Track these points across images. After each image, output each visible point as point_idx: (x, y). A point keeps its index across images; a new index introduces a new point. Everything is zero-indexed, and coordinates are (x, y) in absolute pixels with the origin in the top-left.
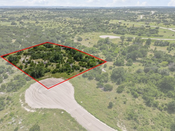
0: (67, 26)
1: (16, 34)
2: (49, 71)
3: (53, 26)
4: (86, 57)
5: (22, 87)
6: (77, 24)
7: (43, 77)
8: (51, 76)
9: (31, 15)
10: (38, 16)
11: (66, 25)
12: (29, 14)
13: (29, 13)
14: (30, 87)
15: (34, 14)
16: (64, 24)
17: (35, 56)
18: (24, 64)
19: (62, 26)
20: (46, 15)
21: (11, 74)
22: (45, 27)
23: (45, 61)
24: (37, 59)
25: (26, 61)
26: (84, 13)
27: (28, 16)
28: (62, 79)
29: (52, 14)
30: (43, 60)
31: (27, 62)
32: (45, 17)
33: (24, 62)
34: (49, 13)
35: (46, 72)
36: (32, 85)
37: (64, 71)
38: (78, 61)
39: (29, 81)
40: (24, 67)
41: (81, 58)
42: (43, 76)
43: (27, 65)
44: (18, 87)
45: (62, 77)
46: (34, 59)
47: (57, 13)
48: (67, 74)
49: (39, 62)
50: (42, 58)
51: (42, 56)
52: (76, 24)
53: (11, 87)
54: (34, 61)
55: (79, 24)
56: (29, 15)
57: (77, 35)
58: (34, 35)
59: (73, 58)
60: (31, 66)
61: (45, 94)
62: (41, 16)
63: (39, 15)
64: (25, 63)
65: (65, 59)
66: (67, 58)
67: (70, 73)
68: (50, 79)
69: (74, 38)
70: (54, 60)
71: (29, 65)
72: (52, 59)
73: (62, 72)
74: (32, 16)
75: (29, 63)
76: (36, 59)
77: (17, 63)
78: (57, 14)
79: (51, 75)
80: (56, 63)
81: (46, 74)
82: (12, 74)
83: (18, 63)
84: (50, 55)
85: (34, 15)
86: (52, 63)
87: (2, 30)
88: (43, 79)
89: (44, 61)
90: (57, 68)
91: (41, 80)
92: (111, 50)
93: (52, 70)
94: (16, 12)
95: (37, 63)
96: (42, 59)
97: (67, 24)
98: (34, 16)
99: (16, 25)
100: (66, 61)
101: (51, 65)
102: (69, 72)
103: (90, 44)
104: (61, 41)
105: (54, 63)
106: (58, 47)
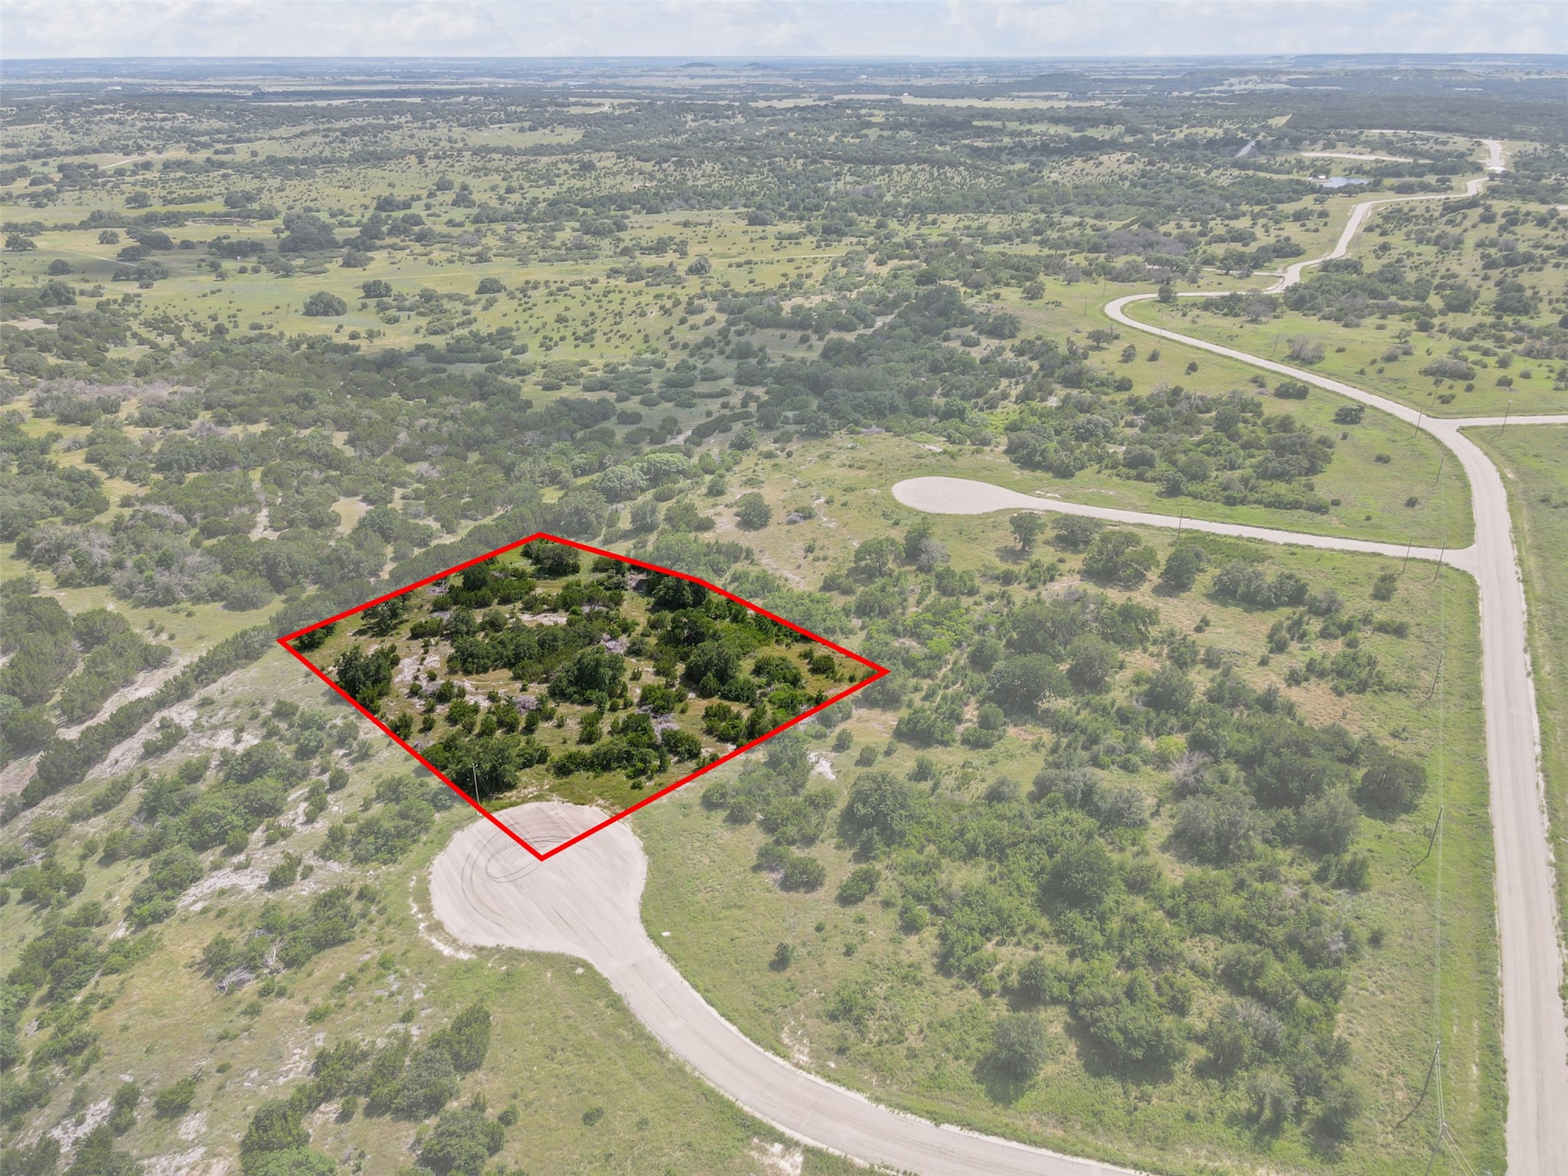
0: (699, 347)
2: (543, 758)
4: (758, 670)
5: (414, 841)
7: (508, 794)
8: (551, 790)
9: (443, 186)
10: (494, 203)
11: (694, 339)
14: (452, 847)
15: (470, 180)
16: (682, 321)
17: (471, 655)
18: (419, 704)
19: (664, 344)
20: (563, 184)
23: (524, 689)
24: (485, 670)
25: (424, 684)
28: (598, 810)
29: (608, 182)
30: (516, 678)
31: (433, 694)
33: (415, 690)
34: (586, 167)
35: (528, 764)
36: (458, 835)
38: (705, 694)
39: (445, 814)
40: (417, 725)
41: (723, 677)
42: (510, 787)
43: (430, 710)
44: (399, 843)
45: (599, 801)
46: (467, 673)
47: (649, 167)
48: (631, 783)
49: (492, 697)
50: (509, 665)
51: (509, 652)
53: (371, 839)
54: (468, 684)
59: (680, 668)
60: (452, 720)
61: (516, 887)
62: (516, 197)
63: (509, 190)
64: (420, 697)
65: (636, 677)
66: (649, 676)
67: (642, 778)
68: (544, 805)
70: (572, 689)
71: (442, 710)
72: (559, 679)
73: (606, 767)
75: (442, 697)
76: (478, 672)
78: (652, 177)
79: (549, 781)
80: (581, 704)
81: (524, 776)
84: (555, 649)
85: (464, 187)
86: (563, 709)
88: (512, 805)
89: (518, 685)
90: (581, 741)
91: (503, 808)
93: (557, 755)
94: (328, 152)
95: (485, 704)
96: (507, 673)
97: (708, 323)
100: (635, 692)
101: (554, 722)
102: (642, 771)
103: (811, 556)
104: (633, 521)
105: (573, 702)
106: (612, 572)
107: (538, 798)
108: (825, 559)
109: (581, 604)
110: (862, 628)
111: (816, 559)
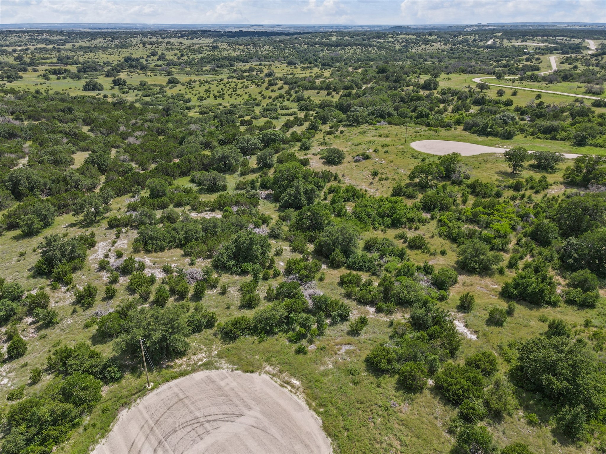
0: (277, 98)
1: (92, 130)
2: (210, 325)
3: (226, 97)
4: (368, 247)
5: (74, 426)
6: (315, 88)
7: (178, 362)
8: (220, 356)
9: (153, 54)
10: (176, 59)
11: (274, 95)
12: (148, 53)
13: (149, 46)
14: (115, 429)
15: (165, 52)
16: (267, 89)
17: (151, 238)
18: (105, 276)
19: (259, 97)
20: (205, 54)
21: (43, 332)
22: (201, 99)
23: (192, 264)
24: (162, 249)
25: (113, 261)
26: (337, 46)
27: (145, 57)
28: (267, 377)
29: (225, 53)
30: (186, 255)
31: (117, 269)
32: (203, 61)
33: (103, 266)
34: (215, 48)
35: (197, 329)
36: (124, 414)
37: (276, 329)
38: (334, 265)
39: (114, 387)
40: (101, 294)
41: (347, 252)
42: (180, 354)
43: (114, 281)
44: (53, 432)
45: (268, 368)
46: (148, 251)
47: (242, 47)
48: (294, 347)
49: (167, 270)
50: (181, 246)
51: (181, 236)
52: (311, 89)
53: (23, 428)
54: (147, 260)
55: (321, 89)
56: (148, 57)
57: (319, 136)
58: (159, 133)
59: (311, 247)
60: (131, 290)
62: (185, 58)
63: (182, 55)
64: (108, 271)
65: (279, 253)
66: (288, 254)
67: (304, 342)
68: (213, 373)
69: (308, 148)
70: (231, 263)
71: (124, 281)
72: (221, 255)
73: (269, 332)
74: (156, 57)
75: (125, 270)
76: (156, 251)
77: (74, 270)
78: (243, 51)
79: (217, 347)
80: (239, 274)
81: (194, 341)
82: (48, 331)
83: (80, 269)
84: (215, 234)
85: (163, 54)
86: (225, 279)
87: (44, 114)
88: (182, 374)
89: (188, 260)
90: (242, 307)
91: (172, 378)
92: (475, 215)
93: (222, 320)
94: (105, 45)
95: (160, 275)
96: (179, 252)
97: (280, 89)
98: (162, 57)
99: (99, 90)
100: (281, 265)
101: (219, 289)
102: (303, 336)
103: (377, 178)
104: (258, 163)
105: (232, 273)
106: (249, 188)
107: (208, 366)
108: (387, 179)
109: (231, 206)
110: (432, 218)
111: (380, 180)
